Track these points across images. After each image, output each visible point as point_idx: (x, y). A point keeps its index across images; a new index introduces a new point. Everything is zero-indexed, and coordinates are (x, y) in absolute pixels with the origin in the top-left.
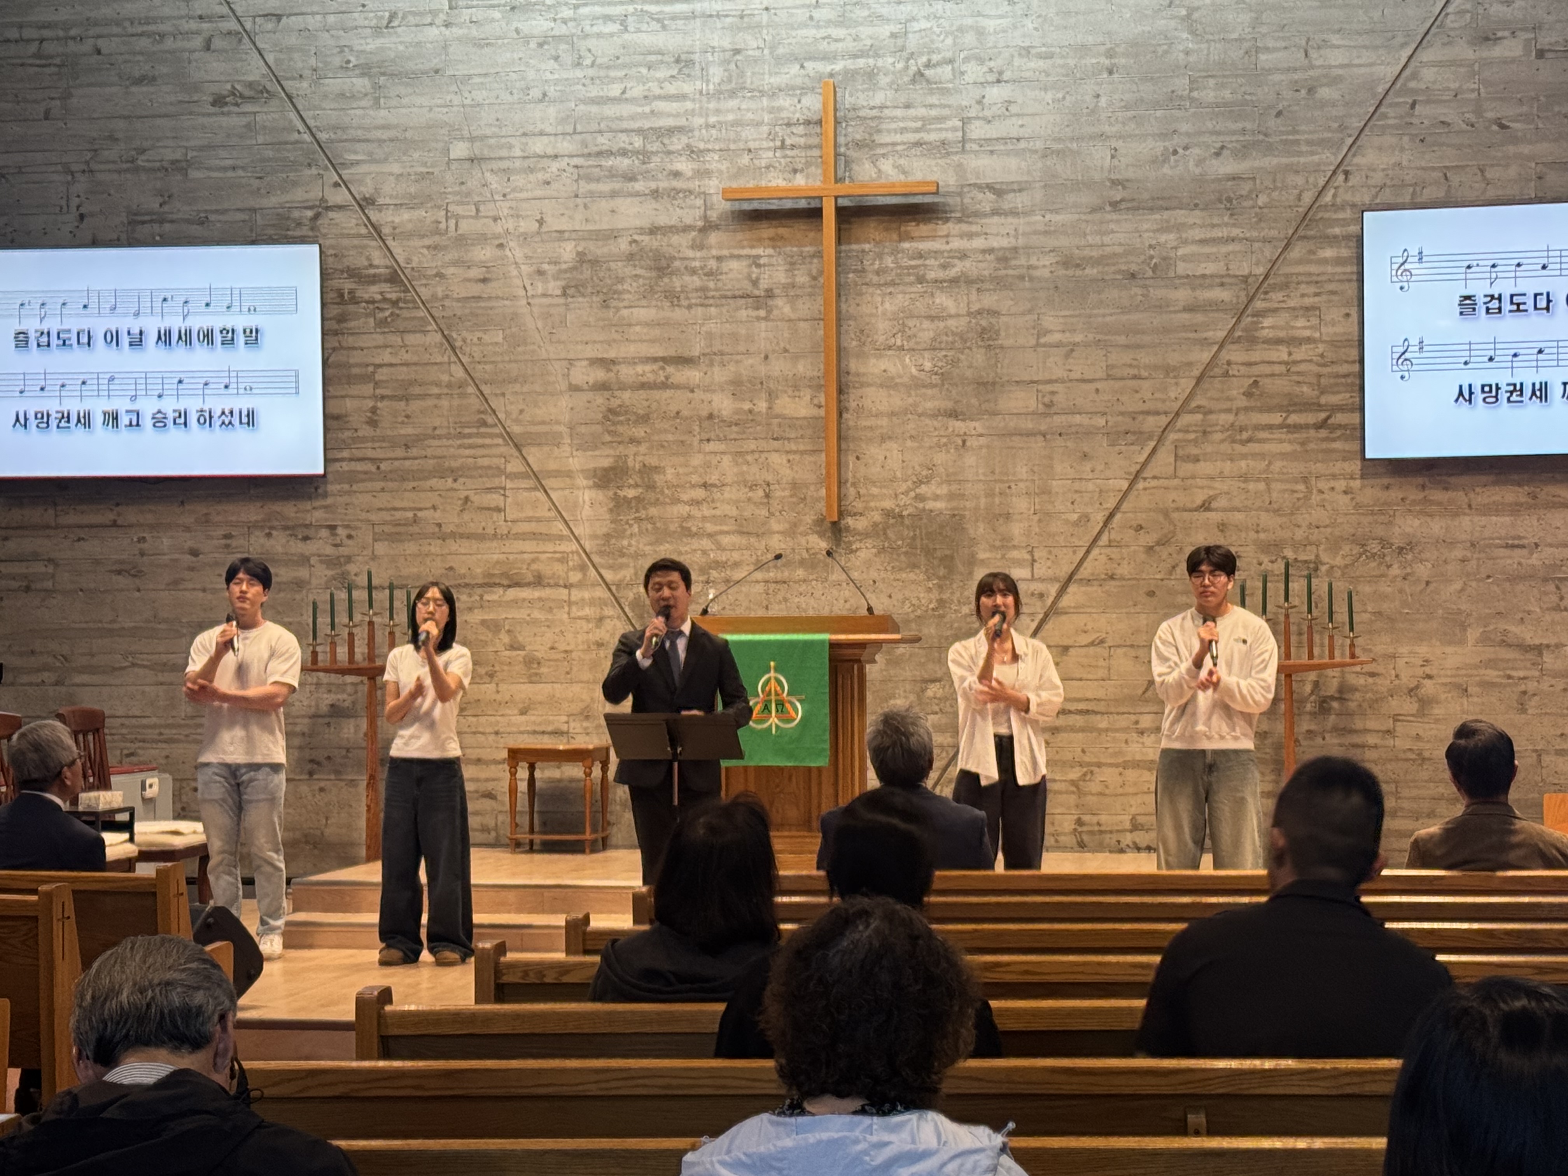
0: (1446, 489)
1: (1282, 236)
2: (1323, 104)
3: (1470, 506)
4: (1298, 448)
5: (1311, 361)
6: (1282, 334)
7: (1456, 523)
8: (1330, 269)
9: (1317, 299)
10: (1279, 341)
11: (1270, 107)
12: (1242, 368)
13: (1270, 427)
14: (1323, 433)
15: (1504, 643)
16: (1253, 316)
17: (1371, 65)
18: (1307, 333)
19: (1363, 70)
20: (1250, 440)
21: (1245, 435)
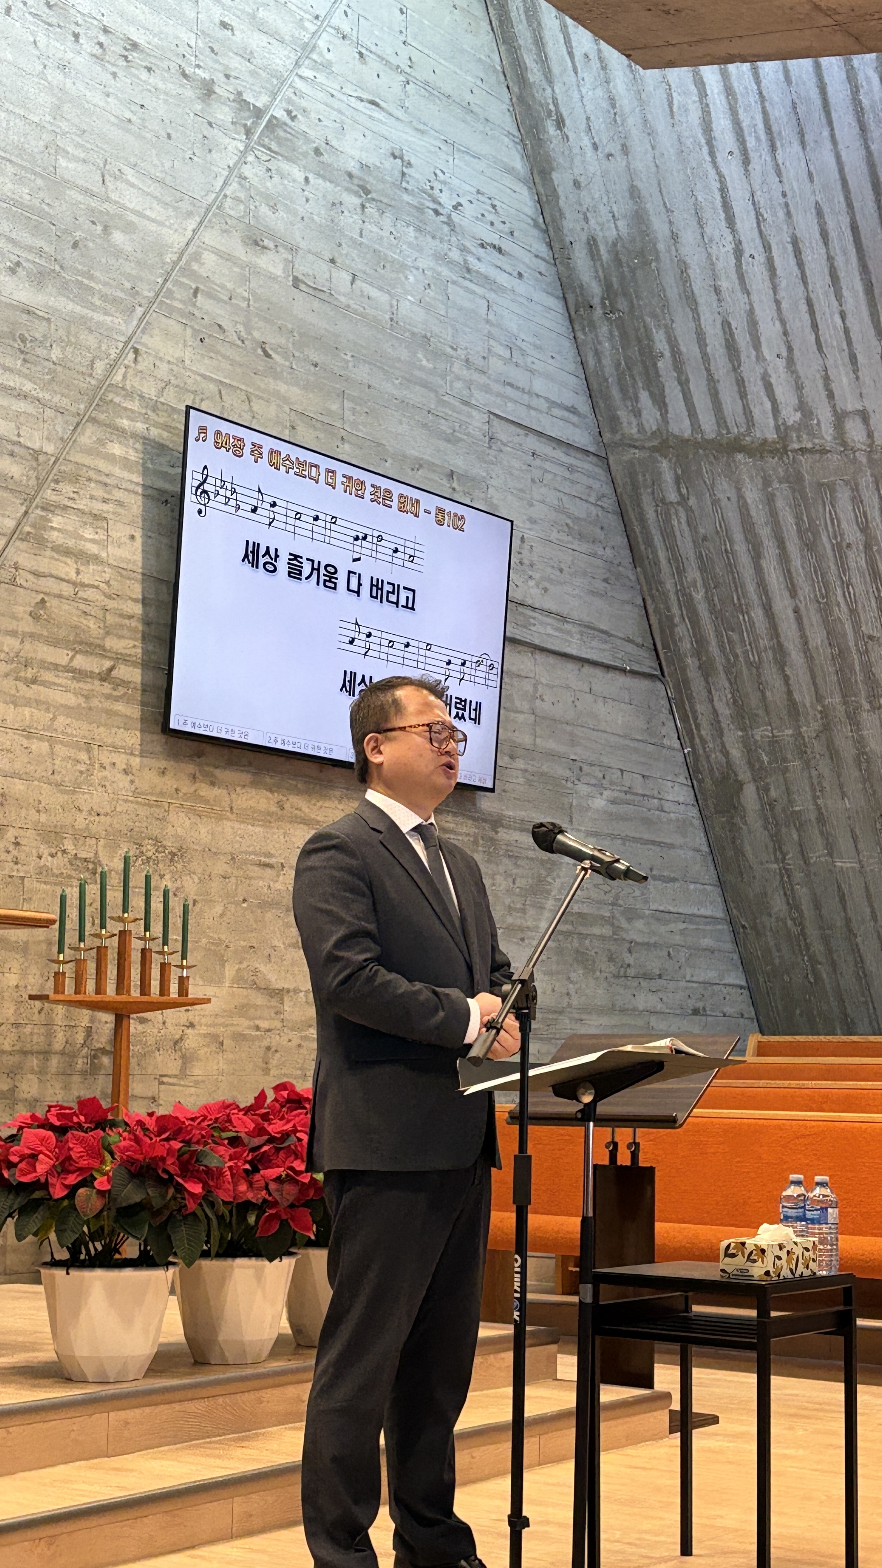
0: (213, 784)
1: (73, 409)
2: (118, 253)
3: (231, 808)
4: (81, 700)
5: (97, 587)
6: (71, 543)
7: (220, 829)
8: (117, 471)
9: (105, 507)
10: (68, 552)
11: (66, 231)
12: (30, 577)
13: (56, 667)
14: (107, 688)
15: (255, 986)
16: (43, 509)
17: (161, 224)
18: (93, 549)
19: (153, 227)
20: (34, 681)
21: (30, 673)
